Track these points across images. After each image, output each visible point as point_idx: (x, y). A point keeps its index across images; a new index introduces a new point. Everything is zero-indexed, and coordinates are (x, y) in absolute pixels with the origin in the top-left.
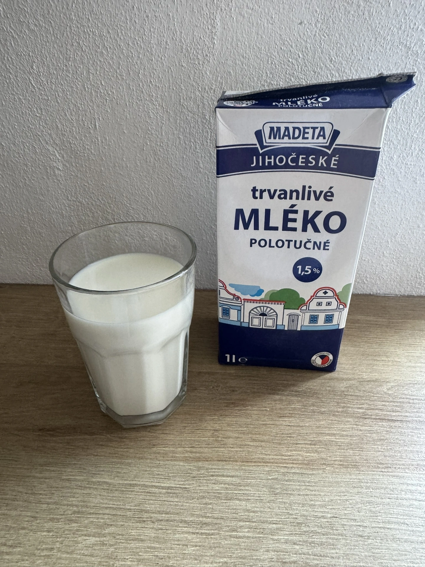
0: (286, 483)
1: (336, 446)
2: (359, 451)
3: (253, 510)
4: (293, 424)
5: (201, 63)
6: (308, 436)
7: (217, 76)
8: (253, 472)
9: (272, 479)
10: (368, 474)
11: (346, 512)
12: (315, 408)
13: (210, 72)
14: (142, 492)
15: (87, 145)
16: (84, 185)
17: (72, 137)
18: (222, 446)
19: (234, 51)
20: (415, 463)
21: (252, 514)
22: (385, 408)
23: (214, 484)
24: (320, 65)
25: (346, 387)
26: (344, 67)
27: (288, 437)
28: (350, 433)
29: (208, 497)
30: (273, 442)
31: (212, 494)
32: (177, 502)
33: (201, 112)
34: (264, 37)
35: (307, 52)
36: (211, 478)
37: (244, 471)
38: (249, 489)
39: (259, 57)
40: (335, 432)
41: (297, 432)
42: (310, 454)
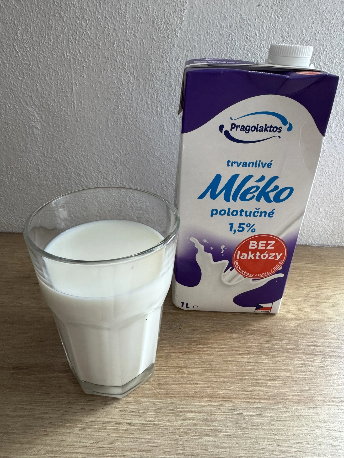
0: (250, 418)
1: (293, 381)
2: (313, 385)
3: (222, 445)
4: (251, 361)
5: (170, 37)
6: (266, 372)
7: (184, 50)
8: (219, 407)
9: (237, 414)
10: (324, 408)
11: (309, 446)
12: (270, 345)
13: (178, 46)
14: (114, 429)
15: (64, 107)
16: (60, 143)
17: (50, 99)
18: (188, 382)
19: (199, 28)
21: (220, 450)
22: (331, 345)
23: (183, 420)
25: (295, 326)
27: (248, 373)
29: (178, 433)
30: (235, 379)
31: (182, 430)
32: (149, 439)
33: (168, 80)
34: (227, 16)
35: (263, 31)
36: (180, 414)
37: (210, 407)
38: (216, 424)
39: (221, 33)
40: (290, 368)
41: (256, 368)
42: (270, 390)
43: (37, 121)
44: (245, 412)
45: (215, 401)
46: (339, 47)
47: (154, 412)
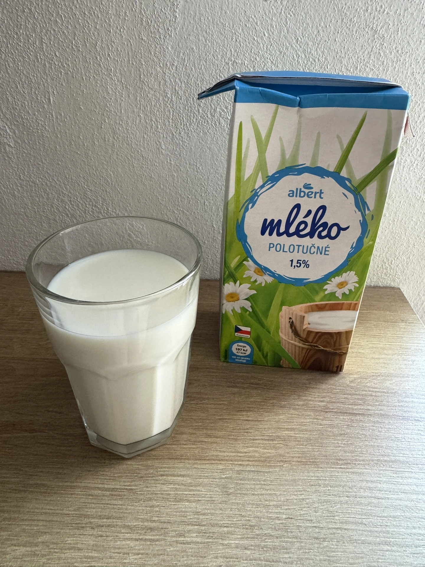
0: (240, 482)
1: (295, 441)
3: (203, 512)
4: (250, 419)
5: (162, 37)
6: (266, 431)
7: (180, 52)
8: (206, 470)
9: (226, 478)
10: (327, 471)
11: (302, 513)
12: (275, 401)
13: (172, 47)
14: (83, 495)
15: (41, 120)
16: (38, 164)
17: (24, 111)
19: (197, 26)
20: (376, 458)
21: (201, 517)
22: (346, 401)
23: (163, 484)
24: (286, 44)
25: (308, 380)
26: (310, 49)
27: (245, 432)
28: (309, 428)
29: (156, 498)
30: (229, 439)
31: (160, 495)
33: (163, 89)
34: (228, 13)
35: (272, 30)
36: (161, 478)
37: (197, 470)
38: (200, 489)
39: (223, 33)
40: (295, 427)
41: (255, 427)
42: (267, 451)
43: (10, 138)
44: (235, 475)
45: (203, 464)
46: (363, 50)
47: (131, 475)
